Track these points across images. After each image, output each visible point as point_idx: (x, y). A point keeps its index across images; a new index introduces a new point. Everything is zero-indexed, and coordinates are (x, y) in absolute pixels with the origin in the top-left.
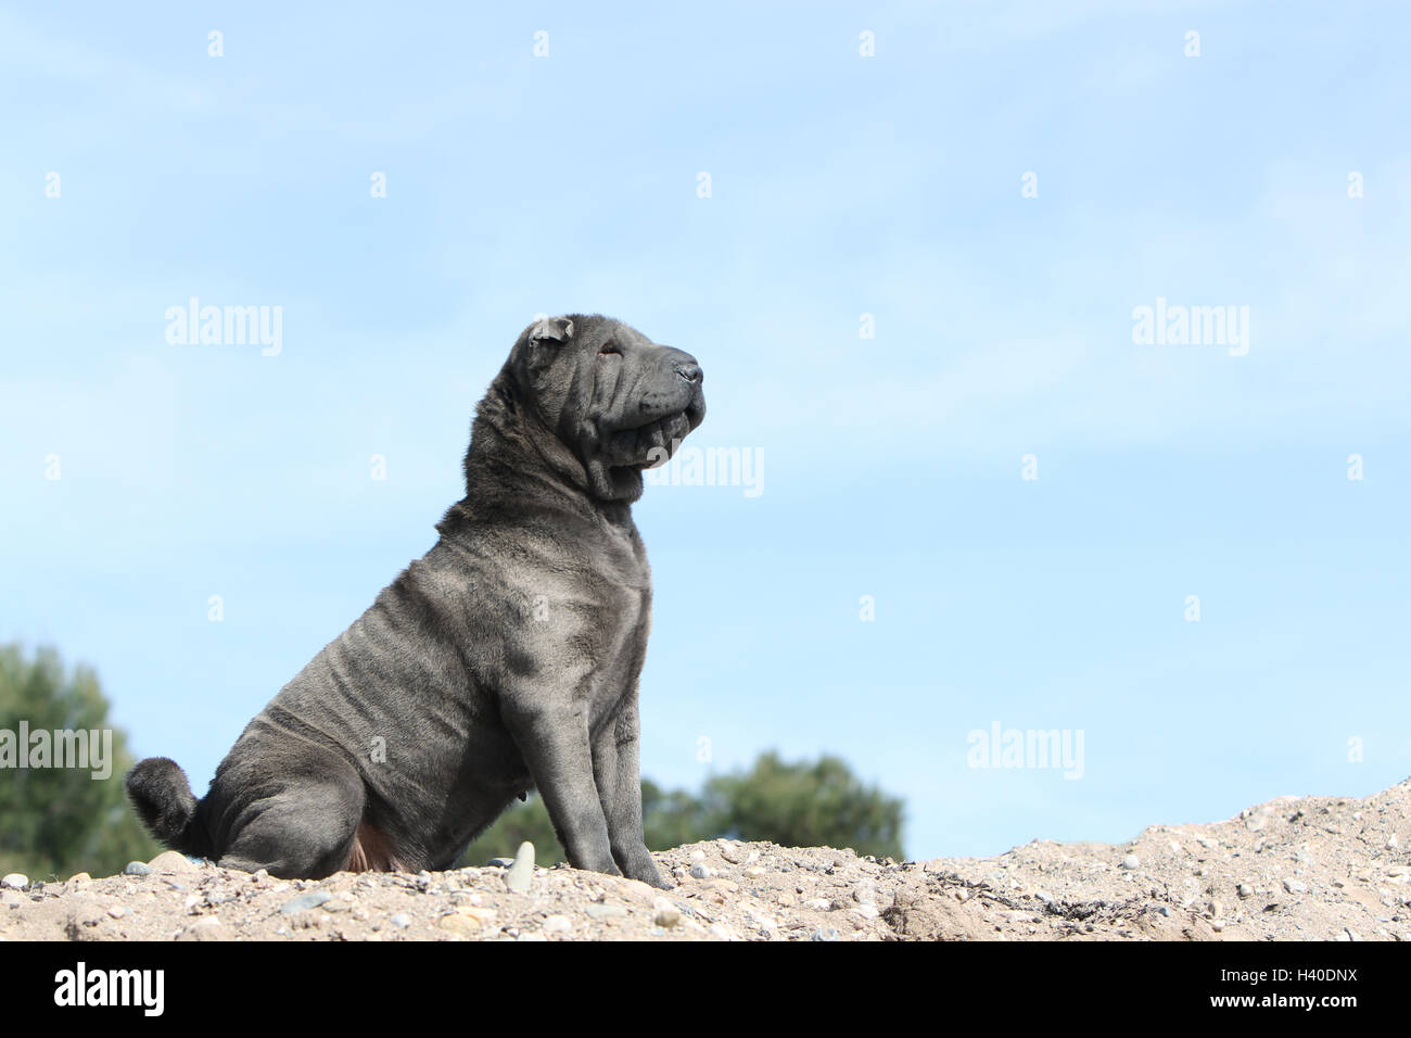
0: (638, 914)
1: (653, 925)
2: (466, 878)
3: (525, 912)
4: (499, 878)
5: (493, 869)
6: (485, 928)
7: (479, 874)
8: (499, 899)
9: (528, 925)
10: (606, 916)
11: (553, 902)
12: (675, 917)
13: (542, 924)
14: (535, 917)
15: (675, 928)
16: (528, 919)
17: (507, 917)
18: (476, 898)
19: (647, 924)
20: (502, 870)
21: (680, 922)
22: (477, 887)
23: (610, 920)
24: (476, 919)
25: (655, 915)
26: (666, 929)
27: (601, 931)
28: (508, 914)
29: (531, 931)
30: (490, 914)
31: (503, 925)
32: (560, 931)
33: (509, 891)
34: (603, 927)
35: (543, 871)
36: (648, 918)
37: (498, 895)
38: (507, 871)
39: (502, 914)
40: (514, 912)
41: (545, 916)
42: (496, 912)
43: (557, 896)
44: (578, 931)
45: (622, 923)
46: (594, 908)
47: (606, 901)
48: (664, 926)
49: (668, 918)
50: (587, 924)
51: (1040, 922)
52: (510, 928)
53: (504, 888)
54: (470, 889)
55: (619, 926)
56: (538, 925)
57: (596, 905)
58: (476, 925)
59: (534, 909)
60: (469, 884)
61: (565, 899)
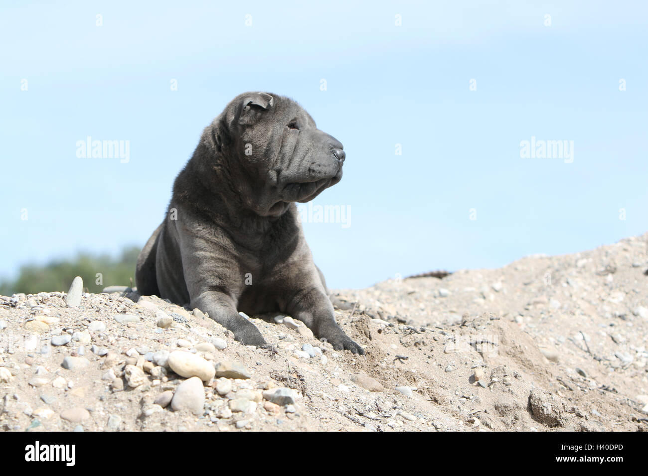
0: (146, 320)
1: (156, 326)
2: (41, 298)
3: (77, 319)
4: (61, 299)
5: (58, 293)
6: (52, 329)
7: (49, 296)
8: (62, 311)
9: (79, 327)
10: (128, 321)
11: (94, 312)
12: (169, 322)
13: (88, 326)
14: (83, 322)
15: (169, 329)
16: (79, 323)
17: (66, 322)
18: (47, 310)
19: (153, 326)
20: (63, 294)
21: (172, 325)
22: (48, 304)
23: (130, 324)
24: (47, 323)
25: (157, 321)
26: (164, 329)
27: (124, 331)
28: (67, 320)
29: (81, 331)
30: (56, 320)
31: (64, 327)
32: (99, 331)
33: (67, 306)
34: (126, 328)
35: (88, 295)
36: (153, 322)
37: (61, 309)
38: (66, 294)
39: (63, 319)
40: (70, 319)
41: (90, 322)
42: (60, 319)
43: (97, 309)
44: (110, 330)
45: (137, 326)
46: (120, 317)
47: (127, 313)
48: (163, 328)
49: (165, 322)
50: (115, 326)
51: (393, 326)
52: (68, 329)
53: (64, 304)
54: (43, 305)
55: (135, 327)
56: (86, 327)
57: (122, 315)
58: (46, 327)
59: (83, 317)
60: (42, 302)
61: (102, 311)
